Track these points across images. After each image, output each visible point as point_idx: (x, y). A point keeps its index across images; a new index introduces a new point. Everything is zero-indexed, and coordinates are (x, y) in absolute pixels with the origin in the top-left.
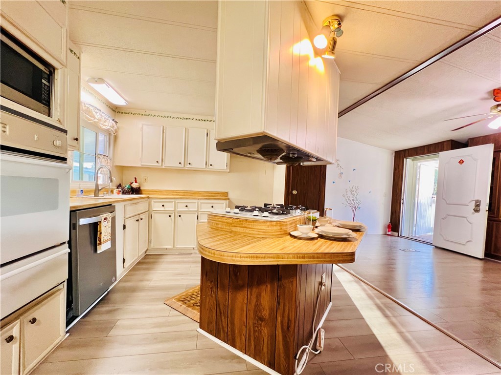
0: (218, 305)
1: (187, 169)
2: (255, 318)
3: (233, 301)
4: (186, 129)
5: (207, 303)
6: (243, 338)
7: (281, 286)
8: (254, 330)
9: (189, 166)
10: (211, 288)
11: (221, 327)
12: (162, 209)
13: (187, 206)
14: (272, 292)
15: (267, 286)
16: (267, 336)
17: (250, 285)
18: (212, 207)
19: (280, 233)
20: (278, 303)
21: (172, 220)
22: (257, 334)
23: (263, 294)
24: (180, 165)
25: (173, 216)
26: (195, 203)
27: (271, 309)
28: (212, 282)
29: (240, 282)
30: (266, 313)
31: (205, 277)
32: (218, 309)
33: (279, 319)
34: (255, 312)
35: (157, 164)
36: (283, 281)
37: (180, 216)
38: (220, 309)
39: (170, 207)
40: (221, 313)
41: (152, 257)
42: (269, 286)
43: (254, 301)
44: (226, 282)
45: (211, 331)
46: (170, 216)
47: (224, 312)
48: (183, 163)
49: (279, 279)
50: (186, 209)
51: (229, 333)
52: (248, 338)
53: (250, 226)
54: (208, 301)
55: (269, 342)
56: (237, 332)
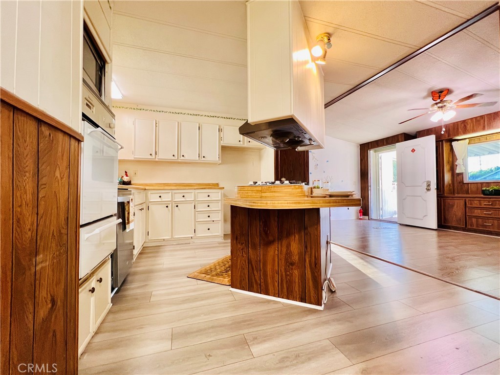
0: (250, 262)
1: (180, 161)
2: (286, 264)
3: (265, 255)
4: (178, 123)
5: (239, 263)
6: (276, 284)
7: (307, 234)
8: (286, 275)
9: (182, 158)
10: (242, 249)
11: (254, 281)
12: (159, 200)
13: (184, 196)
14: (300, 240)
15: (295, 236)
16: (297, 276)
17: (280, 239)
18: (209, 196)
19: (301, 195)
20: (306, 247)
21: (169, 210)
22: (288, 277)
23: (292, 243)
24: (173, 158)
25: (170, 206)
26: (192, 192)
27: (300, 254)
28: (242, 244)
29: (271, 238)
30: (296, 258)
31: (235, 242)
32: (250, 265)
33: (307, 260)
34: (286, 259)
35: (150, 157)
36: (309, 229)
37: (177, 206)
38: (252, 265)
39: (167, 197)
40: (253, 269)
41: (150, 248)
42: (297, 236)
43: (284, 250)
44: (257, 240)
45: (243, 287)
46: (167, 207)
47: (256, 267)
48: (176, 155)
49: (305, 228)
50: (183, 199)
51: (262, 284)
52: (281, 283)
53: (279, 191)
54: (239, 261)
55: (300, 281)
56: (269, 281)
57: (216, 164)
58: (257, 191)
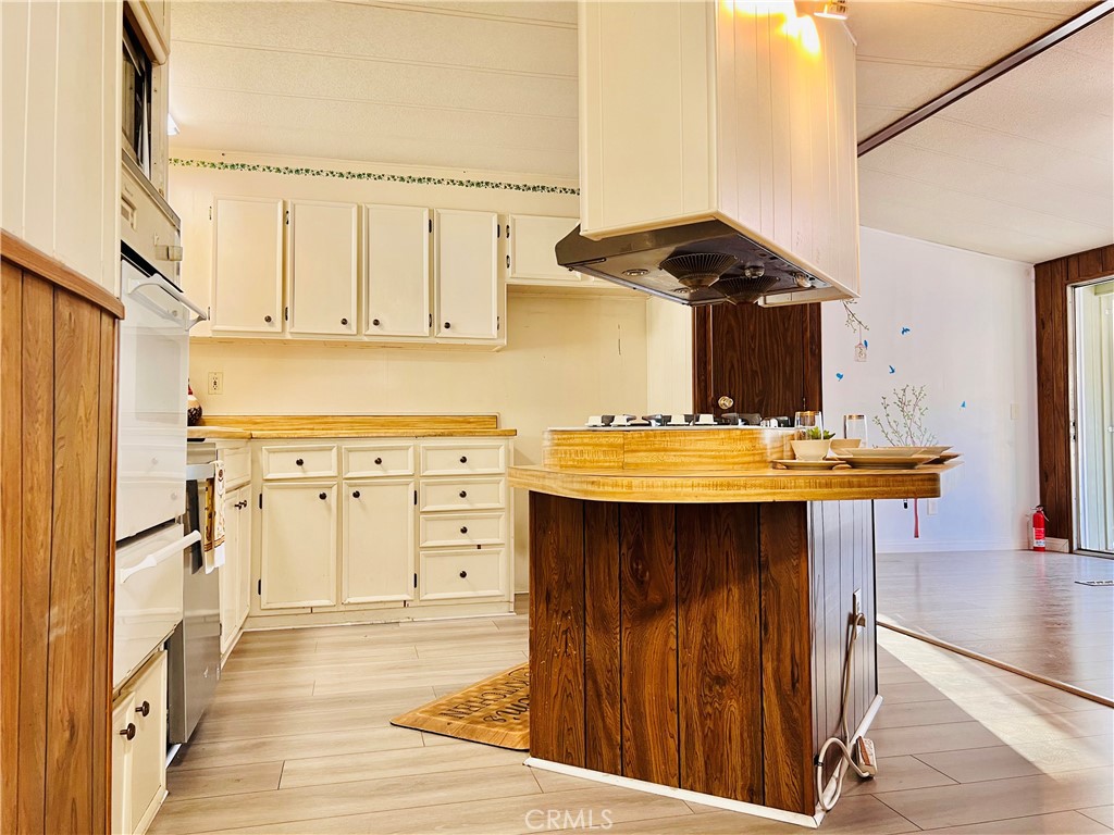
0: (589, 672)
1: (366, 339)
2: (702, 680)
3: (635, 653)
4: (359, 209)
5: (555, 677)
6: (672, 744)
7: (766, 584)
8: (701, 713)
9: (374, 329)
10: (565, 632)
11: (601, 734)
12: (297, 472)
13: (378, 462)
14: (746, 602)
15: (729, 590)
16: (738, 723)
17: (683, 600)
18: (464, 460)
19: (750, 459)
20: (765, 626)
21: (329, 508)
22: (709, 723)
23: (720, 615)
24: (343, 329)
25: (332, 495)
26: (407, 448)
27: (745, 647)
28: (565, 615)
29: (654, 596)
30: (732, 661)
31: (542, 607)
32: (590, 683)
33: (769, 667)
34: (703, 665)
35: (266, 327)
36: (772, 568)
37: (356, 495)
38: (595, 682)
39: (321, 465)
40: (599, 696)
41: (266, 637)
42: (736, 592)
43: (697, 637)
44: (612, 604)
45: (569, 754)
46: (323, 496)
47: (608, 688)
48: (352, 320)
49: (762, 567)
50: (377, 471)
51: (627, 744)
52: (687, 742)
53: (677, 446)
54: (556, 670)
55: (745, 735)
56: (651, 731)
57: (488, 348)
58: (611, 445)
